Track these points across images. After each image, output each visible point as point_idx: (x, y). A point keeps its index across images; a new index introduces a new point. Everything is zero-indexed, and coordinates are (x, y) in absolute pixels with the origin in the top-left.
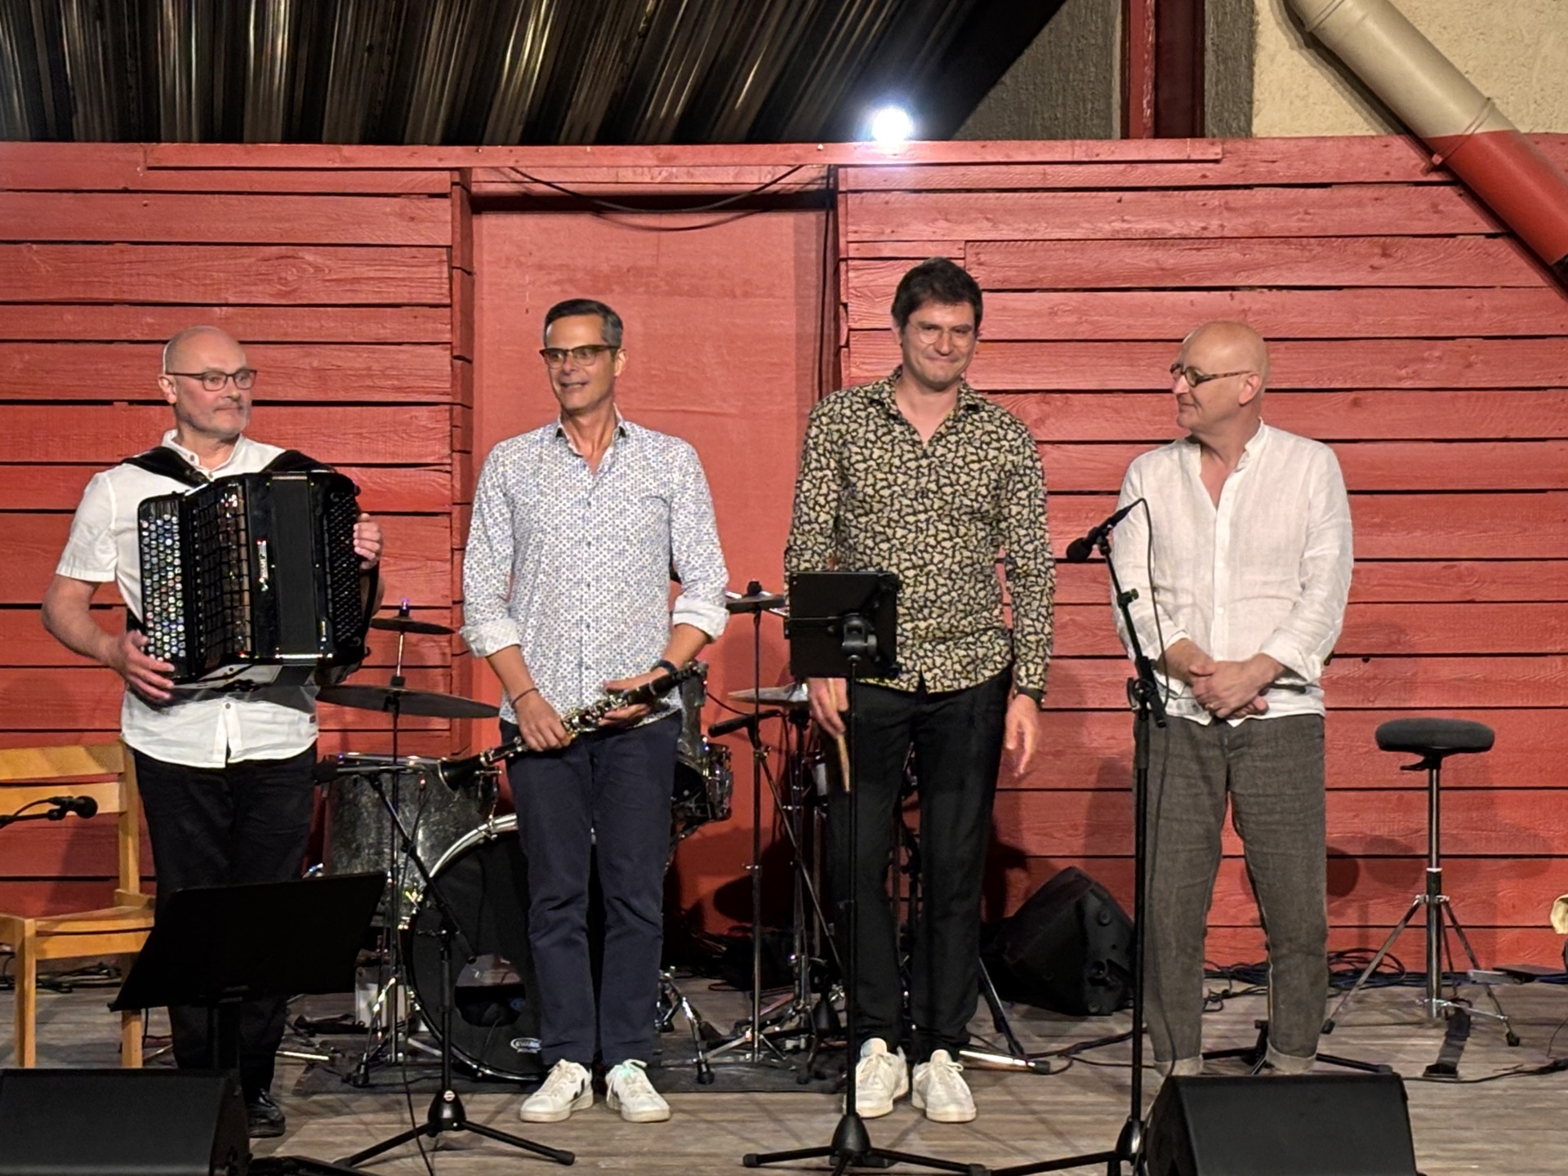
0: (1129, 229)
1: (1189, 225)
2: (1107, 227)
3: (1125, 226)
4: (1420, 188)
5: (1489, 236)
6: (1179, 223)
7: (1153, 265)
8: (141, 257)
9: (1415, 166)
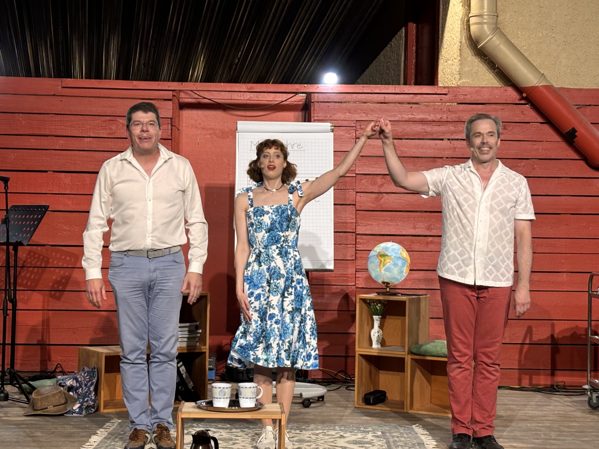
0: (415, 118)
1: (436, 117)
2: (407, 116)
3: (413, 116)
4: (517, 106)
5: (541, 123)
6: (432, 116)
7: (423, 131)
8: (59, 119)
9: (516, 98)
